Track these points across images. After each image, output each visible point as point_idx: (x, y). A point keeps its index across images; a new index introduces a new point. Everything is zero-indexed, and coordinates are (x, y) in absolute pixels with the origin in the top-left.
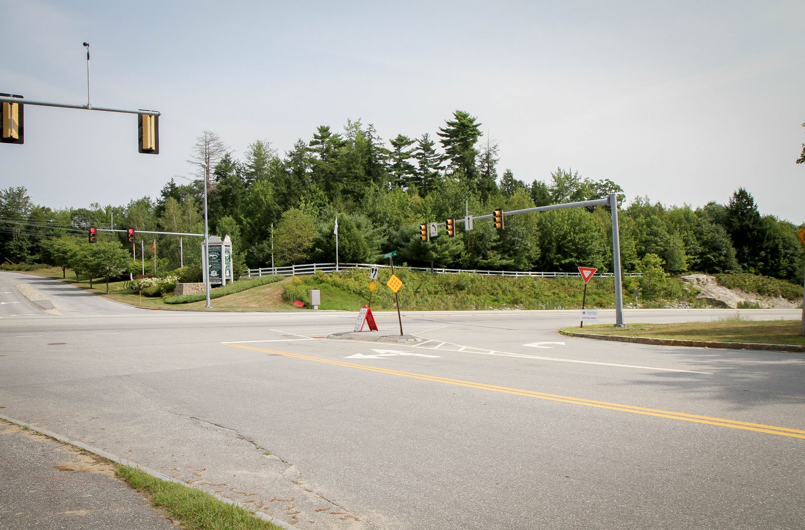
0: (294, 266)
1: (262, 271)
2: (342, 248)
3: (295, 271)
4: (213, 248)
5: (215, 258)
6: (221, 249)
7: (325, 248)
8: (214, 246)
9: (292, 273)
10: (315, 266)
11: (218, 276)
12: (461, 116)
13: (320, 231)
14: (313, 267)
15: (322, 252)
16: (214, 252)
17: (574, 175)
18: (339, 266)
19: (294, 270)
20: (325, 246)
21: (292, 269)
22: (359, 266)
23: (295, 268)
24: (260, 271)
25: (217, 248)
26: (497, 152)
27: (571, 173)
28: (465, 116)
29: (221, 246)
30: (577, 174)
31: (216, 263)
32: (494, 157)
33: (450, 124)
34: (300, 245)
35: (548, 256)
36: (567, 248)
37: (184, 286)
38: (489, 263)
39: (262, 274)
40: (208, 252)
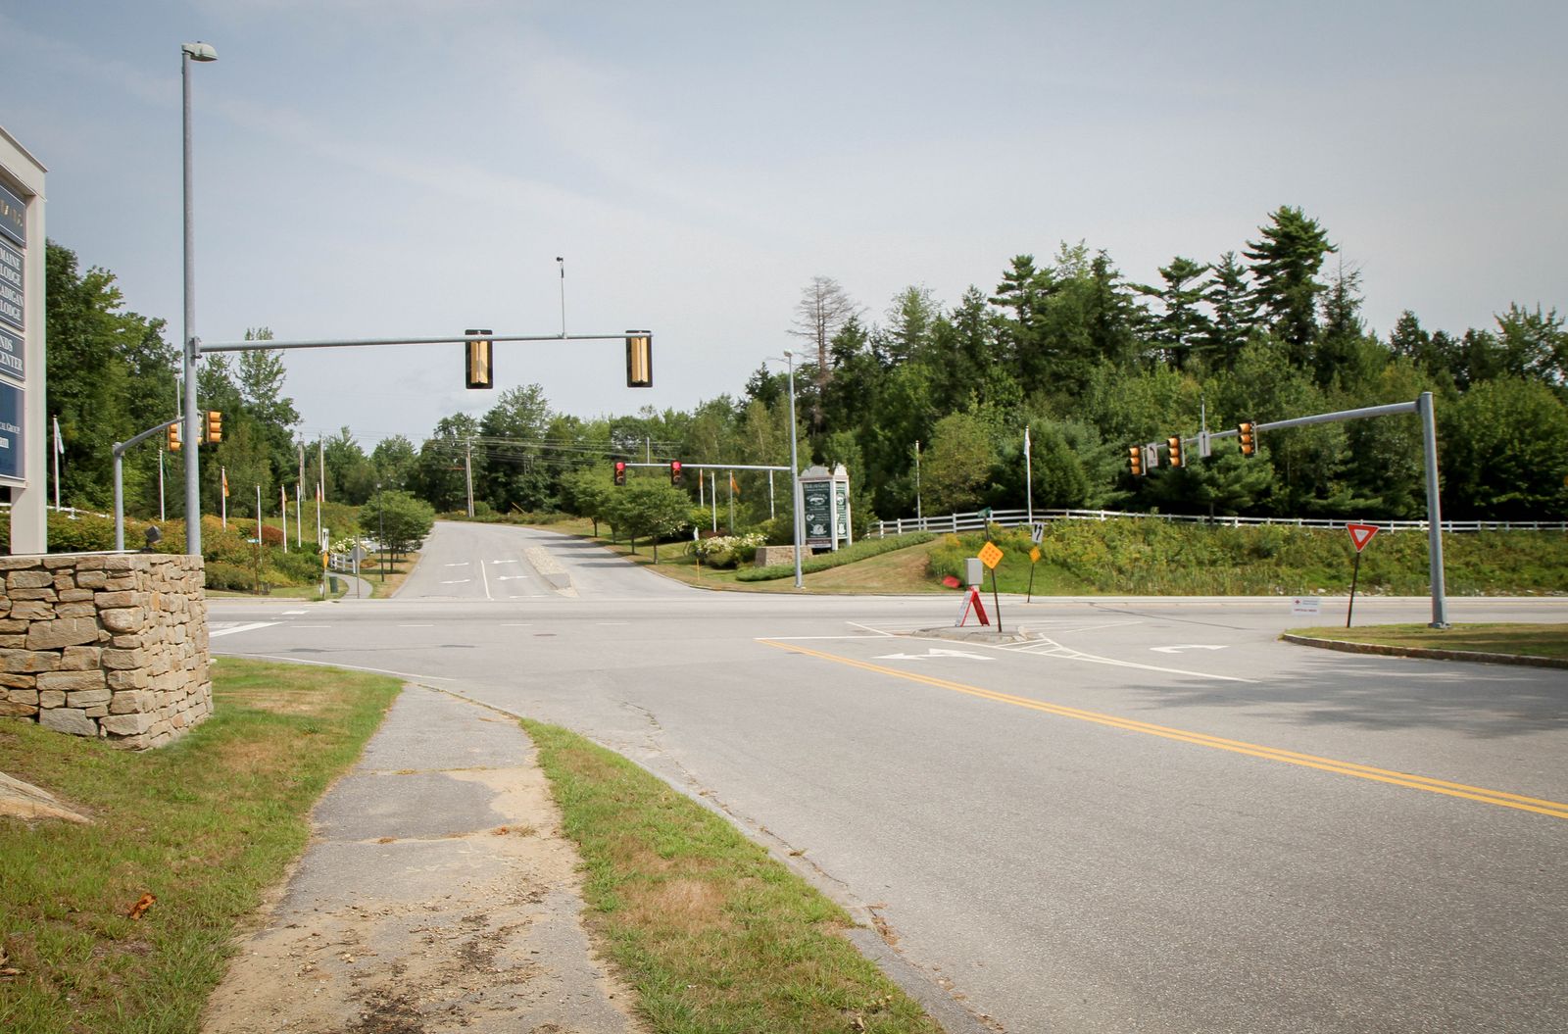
0: (955, 515)
1: (903, 524)
2: (1038, 483)
3: (958, 525)
4: (816, 486)
5: (819, 504)
6: (829, 488)
7: (1008, 483)
8: (817, 483)
9: (952, 527)
10: (991, 516)
11: (825, 534)
12: (1287, 218)
13: (1000, 453)
14: (988, 516)
15: (1002, 491)
16: (819, 492)
17: (1547, 316)
18: (1034, 514)
19: (955, 522)
20: (1009, 480)
21: (951, 520)
22: (1071, 514)
23: (958, 519)
24: (899, 525)
25: (823, 486)
26: (1359, 285)
27: (1539, 313)
28: (1296, 217)
29: (828, 483)
30: (1553, 314)
31: (822, 512)
32: (1352, 295)
33: (1268, 233)
34: (966, 479)
36: (1507, 471)
37: (768, 551)
38: (1329, 505)
39: (903, 530)
40: (807, 494)
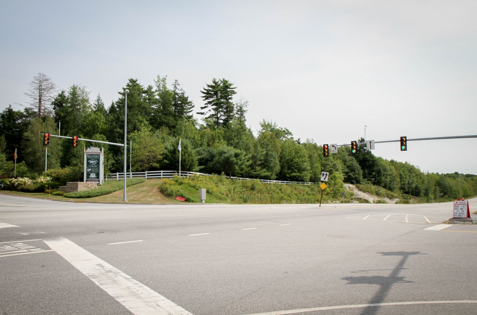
0: (147, 172)
1: (119, 175)
2: (183, 161)
3: (148, 176)
4: (93, 156)
5: (94, 164)
6: (99, 157)
7: (170, 160)
8: (94, 155)
9: (145, 177)
10: (162, 173)
11: (96, 177)
13: (166, 148)
14: (160, 173)
15: (168, 163)
16: (94, 159)
17: (274, 124)
18: (181, 173)
19: (146, 175)
20: (170, 159)
21: (145, 174)
22: (189, 173)
23: (148, 173)
24: (118, 175)
25: (96, 156)
26: (247, 106)
27: (271, 123)
28: (227, 82)
29: (99, 155)
31: (95, 168)
32: (244, 108)
33: (209, 86)
34: (154, 157)
35: (284, 171)
36: (294, 166)
37: (79, 184)
38: (257, 174)
39: (119, 177)
40: (88, 160)
